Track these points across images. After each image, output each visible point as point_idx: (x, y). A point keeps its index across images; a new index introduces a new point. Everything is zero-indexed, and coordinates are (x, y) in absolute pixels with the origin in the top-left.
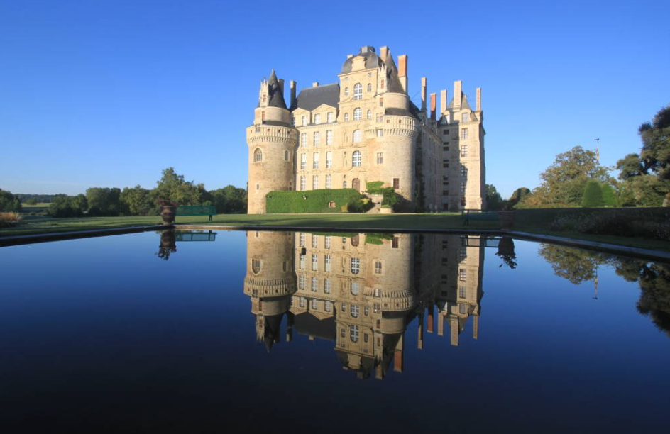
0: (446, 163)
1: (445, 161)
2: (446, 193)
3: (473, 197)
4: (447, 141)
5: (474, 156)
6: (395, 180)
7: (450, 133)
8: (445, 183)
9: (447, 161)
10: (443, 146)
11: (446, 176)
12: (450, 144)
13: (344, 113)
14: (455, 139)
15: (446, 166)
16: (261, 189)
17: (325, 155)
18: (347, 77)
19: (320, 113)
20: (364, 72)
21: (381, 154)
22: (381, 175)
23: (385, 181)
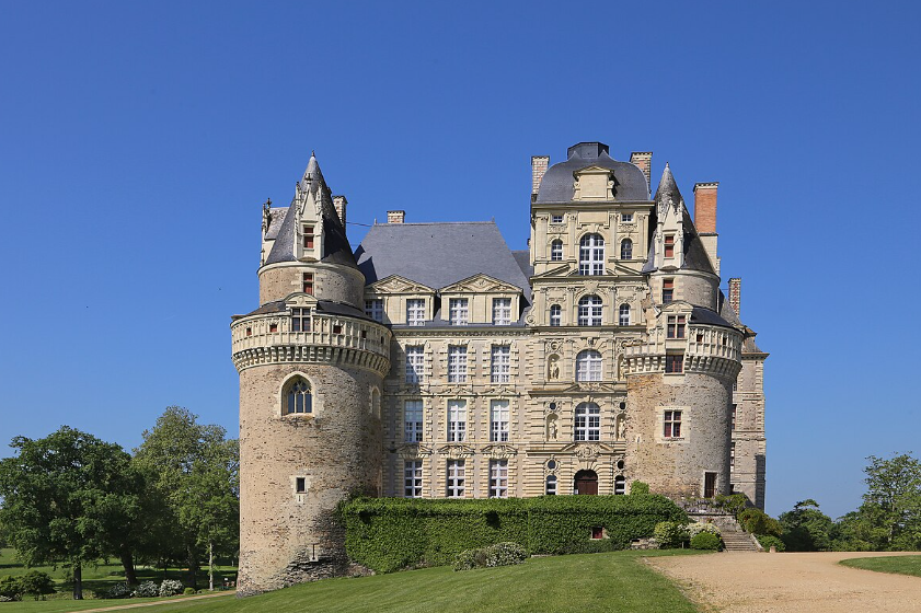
6: (707, 477)
13: (550, 304)
16: (313, 490)
17: (489, 406)
18: (558, 213)
19: (470, 297)
20: (610, 209)
21: (678, 414)
22: (676, 465)
23: (686, 479)
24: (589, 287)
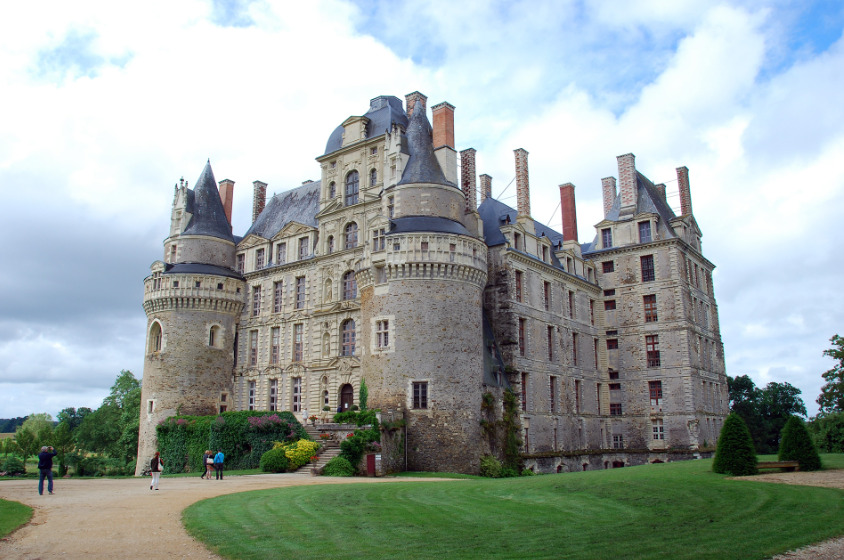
0: (612, 337)
1: (608, 333)
2: (616, 409)
3: (678, 417)
4: (609, 287)
5: (673, 318)
6: (416, 385)
7: (615, 267)
8: (612, 387)
9: (615, 332)
10: (603, 298)
11: (615, 369)
12: (618, 293)
13: (327, 236)
14: (627, 281)
15: (612, 344)
16: (156, 411)
17: (292, 331)
18: (333, 160)
19: (286, 241)
20: (362, 146)
21: (386, 323)
22: (384, 375)
23: (393, 389)
24: (349, 216)
